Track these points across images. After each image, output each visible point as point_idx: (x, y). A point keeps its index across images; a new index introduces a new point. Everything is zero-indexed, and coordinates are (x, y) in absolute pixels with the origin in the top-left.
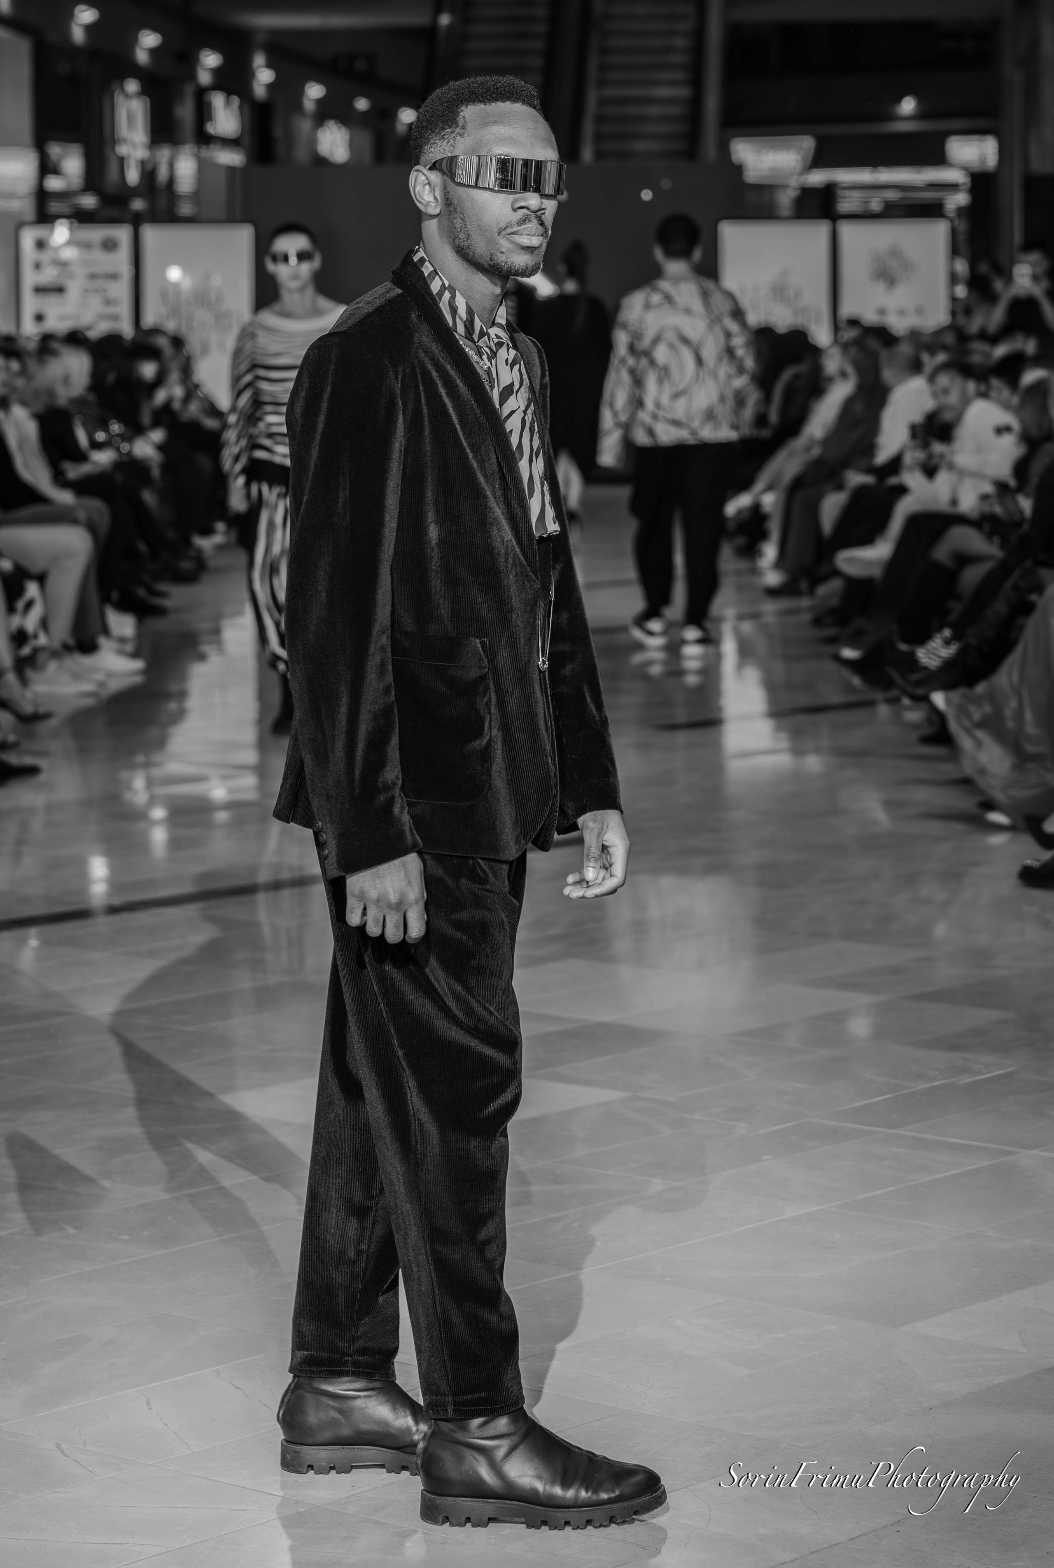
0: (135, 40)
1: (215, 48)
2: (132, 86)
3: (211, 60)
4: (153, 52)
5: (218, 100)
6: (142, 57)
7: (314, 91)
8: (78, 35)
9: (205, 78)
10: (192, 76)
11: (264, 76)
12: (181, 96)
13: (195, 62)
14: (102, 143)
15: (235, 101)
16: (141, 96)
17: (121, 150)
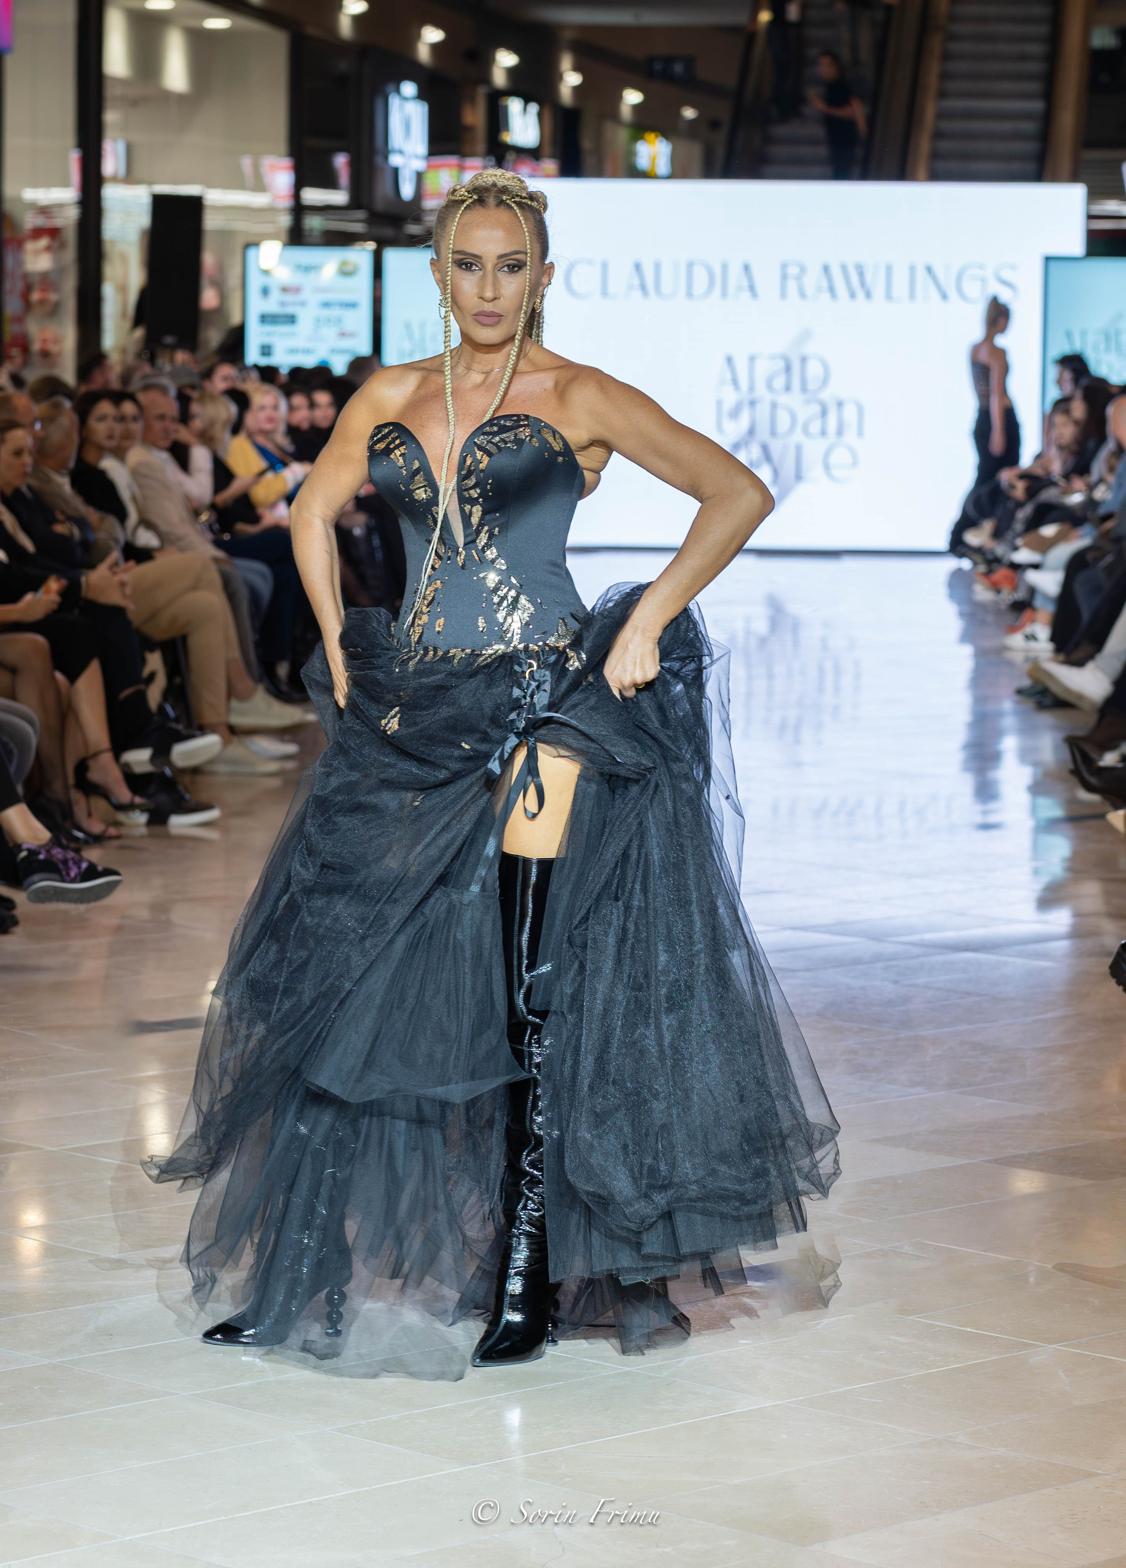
0: (418, 36)
1: (512, 48)
2: (409, 88)
3: (506, 59)
4: (435, 48)
5: (514, 105)
6: (423, 53)
7: (632, 97)
8: (345, 27)
9: (499, 79)
10: (486, 78)
11: (571, 79)
12: (472, 100)
13: (488, 62)
14: (372, 152)
15: (533, 108)
16: (418, 101)
17: (396, 160)
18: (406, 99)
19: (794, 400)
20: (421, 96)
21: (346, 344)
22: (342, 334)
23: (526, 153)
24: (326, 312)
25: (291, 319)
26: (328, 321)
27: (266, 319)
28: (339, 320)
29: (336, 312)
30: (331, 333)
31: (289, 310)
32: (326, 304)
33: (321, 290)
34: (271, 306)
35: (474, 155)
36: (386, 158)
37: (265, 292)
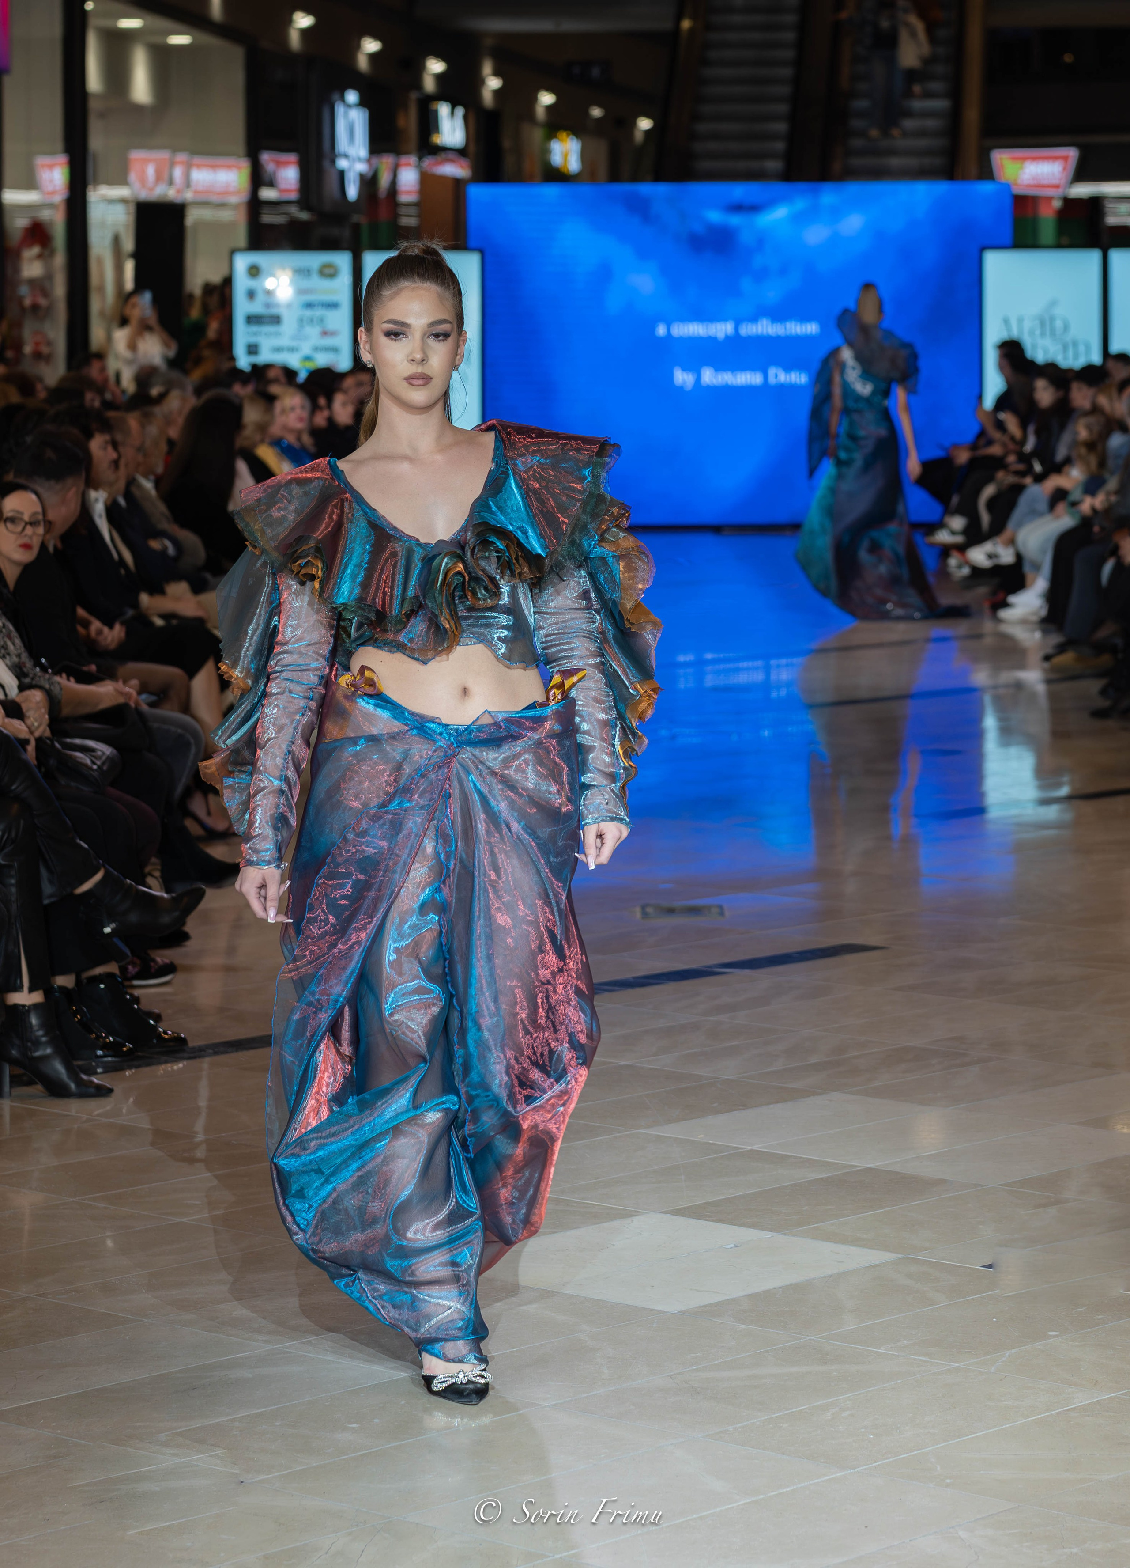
0: (358, 47)
1: (440, 55)
2: (352, 97)
3: (435, 66)
4: (374, 57)
5: (444, 110)
6: (363, 63)
7: (547, 98)
8: (295, 40)
9: (429, 85)
10: (417, 84)
11: (493, 83)
12: (406, 107)
13: (419, 68)
14: (320, 155)
15: (460, 111)
16: (360, 107)
17: (342, 163)
20: (363, 103)
21: (328, 341)
22: (325, 333)
23: (454, 152)
24: (308, 313)
25: (276, 320)
26: (311, 321)
27: (252, 319)
28: (321, 320)
29: (318, 312)
30: (313, 332)
31: (274, 311)
32: (309, 305)
33: (300, 292)
34: (256, 308)
35: (407, 153)
36: (333, 162)
37: (251, 294)
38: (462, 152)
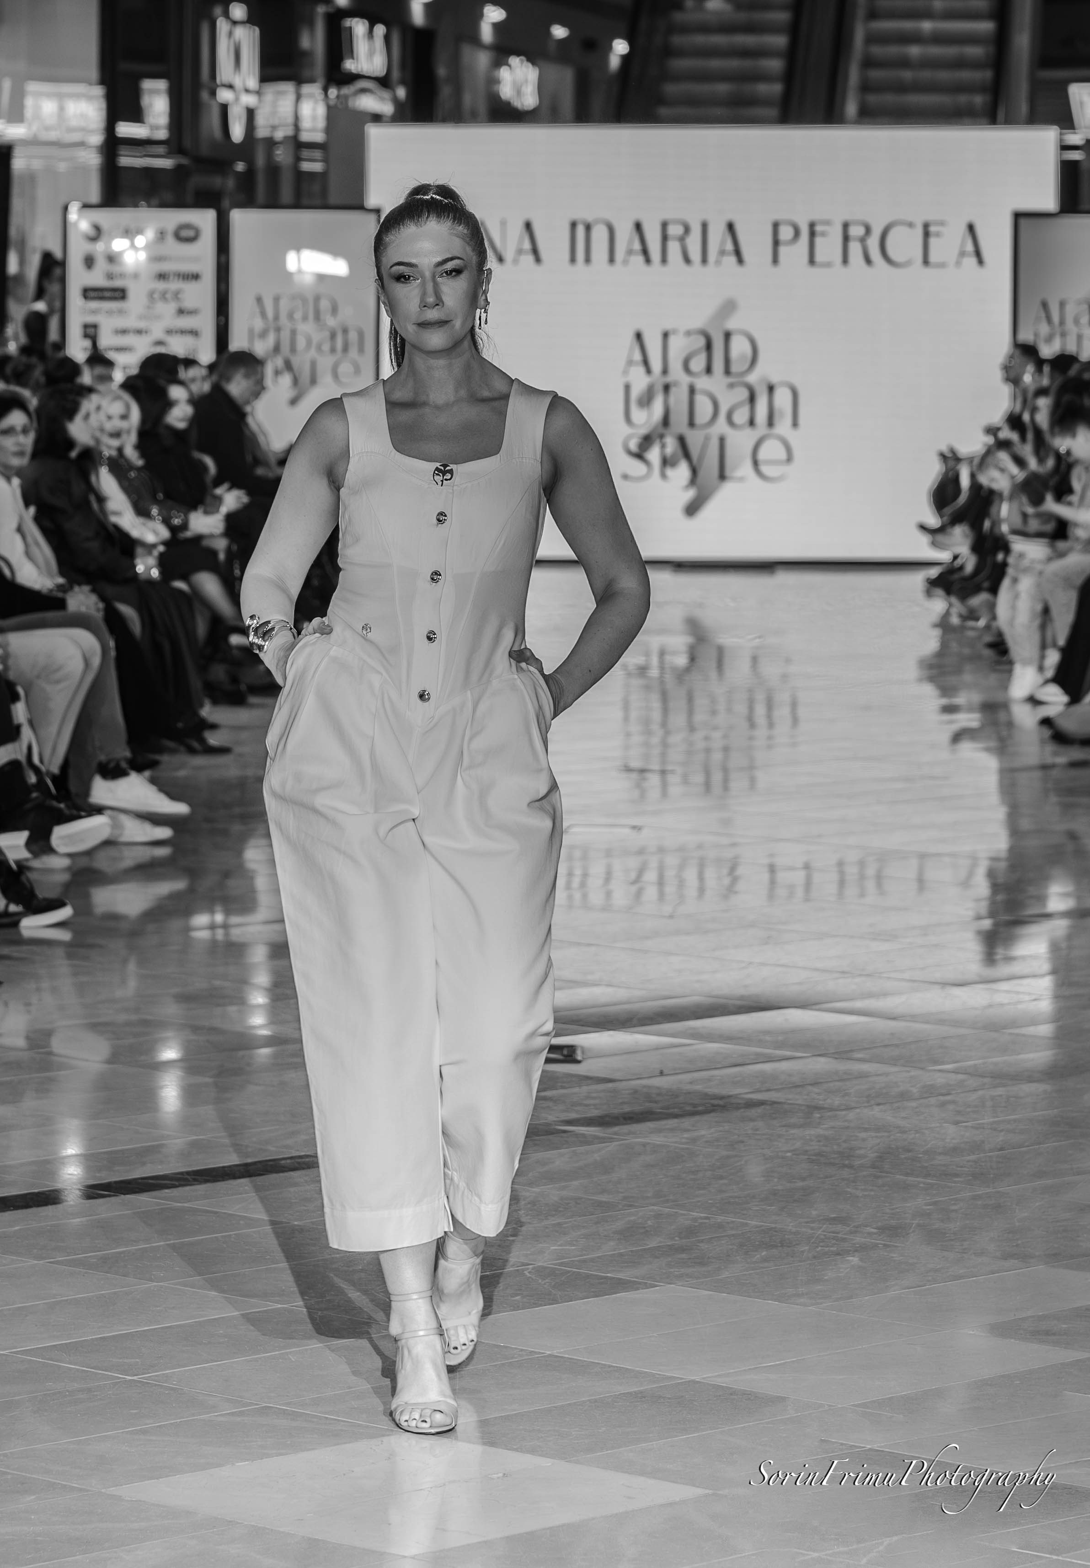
2: (239, 11)
7: (494, 15)
12: (311, 24)
14: (197, 85)
15: (380, 30)
16: (249, 24)
17: (224, 95)
18: (235, 23)
19: (716, 383)
20: (253, 19)
21: (186, 322)
22: (181, 312)
23: (372, 81)
24: (161, 286)
25: (120, 294)
26: (164, 296)
27: (89, 293)
28: (177, 295)
29: (174, 285)
30: (167, 310)
31: (118, 283)
32: (162, 276)
33: (156, 259)
34: (97, 278)
35: (311, 81)
36: (213, 93)
37: (89, 262)
38: (384, 82)
